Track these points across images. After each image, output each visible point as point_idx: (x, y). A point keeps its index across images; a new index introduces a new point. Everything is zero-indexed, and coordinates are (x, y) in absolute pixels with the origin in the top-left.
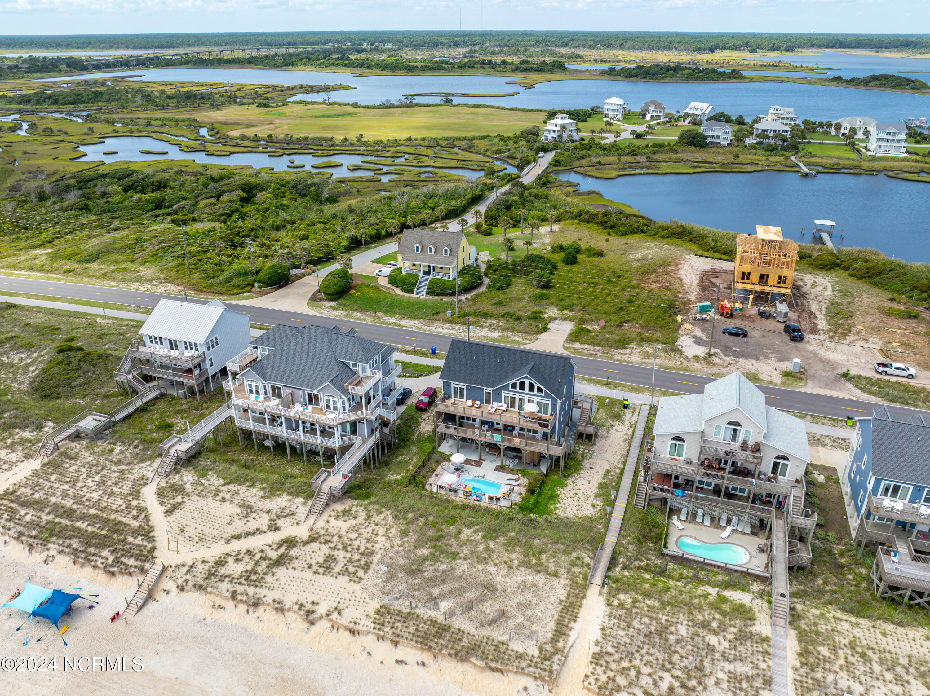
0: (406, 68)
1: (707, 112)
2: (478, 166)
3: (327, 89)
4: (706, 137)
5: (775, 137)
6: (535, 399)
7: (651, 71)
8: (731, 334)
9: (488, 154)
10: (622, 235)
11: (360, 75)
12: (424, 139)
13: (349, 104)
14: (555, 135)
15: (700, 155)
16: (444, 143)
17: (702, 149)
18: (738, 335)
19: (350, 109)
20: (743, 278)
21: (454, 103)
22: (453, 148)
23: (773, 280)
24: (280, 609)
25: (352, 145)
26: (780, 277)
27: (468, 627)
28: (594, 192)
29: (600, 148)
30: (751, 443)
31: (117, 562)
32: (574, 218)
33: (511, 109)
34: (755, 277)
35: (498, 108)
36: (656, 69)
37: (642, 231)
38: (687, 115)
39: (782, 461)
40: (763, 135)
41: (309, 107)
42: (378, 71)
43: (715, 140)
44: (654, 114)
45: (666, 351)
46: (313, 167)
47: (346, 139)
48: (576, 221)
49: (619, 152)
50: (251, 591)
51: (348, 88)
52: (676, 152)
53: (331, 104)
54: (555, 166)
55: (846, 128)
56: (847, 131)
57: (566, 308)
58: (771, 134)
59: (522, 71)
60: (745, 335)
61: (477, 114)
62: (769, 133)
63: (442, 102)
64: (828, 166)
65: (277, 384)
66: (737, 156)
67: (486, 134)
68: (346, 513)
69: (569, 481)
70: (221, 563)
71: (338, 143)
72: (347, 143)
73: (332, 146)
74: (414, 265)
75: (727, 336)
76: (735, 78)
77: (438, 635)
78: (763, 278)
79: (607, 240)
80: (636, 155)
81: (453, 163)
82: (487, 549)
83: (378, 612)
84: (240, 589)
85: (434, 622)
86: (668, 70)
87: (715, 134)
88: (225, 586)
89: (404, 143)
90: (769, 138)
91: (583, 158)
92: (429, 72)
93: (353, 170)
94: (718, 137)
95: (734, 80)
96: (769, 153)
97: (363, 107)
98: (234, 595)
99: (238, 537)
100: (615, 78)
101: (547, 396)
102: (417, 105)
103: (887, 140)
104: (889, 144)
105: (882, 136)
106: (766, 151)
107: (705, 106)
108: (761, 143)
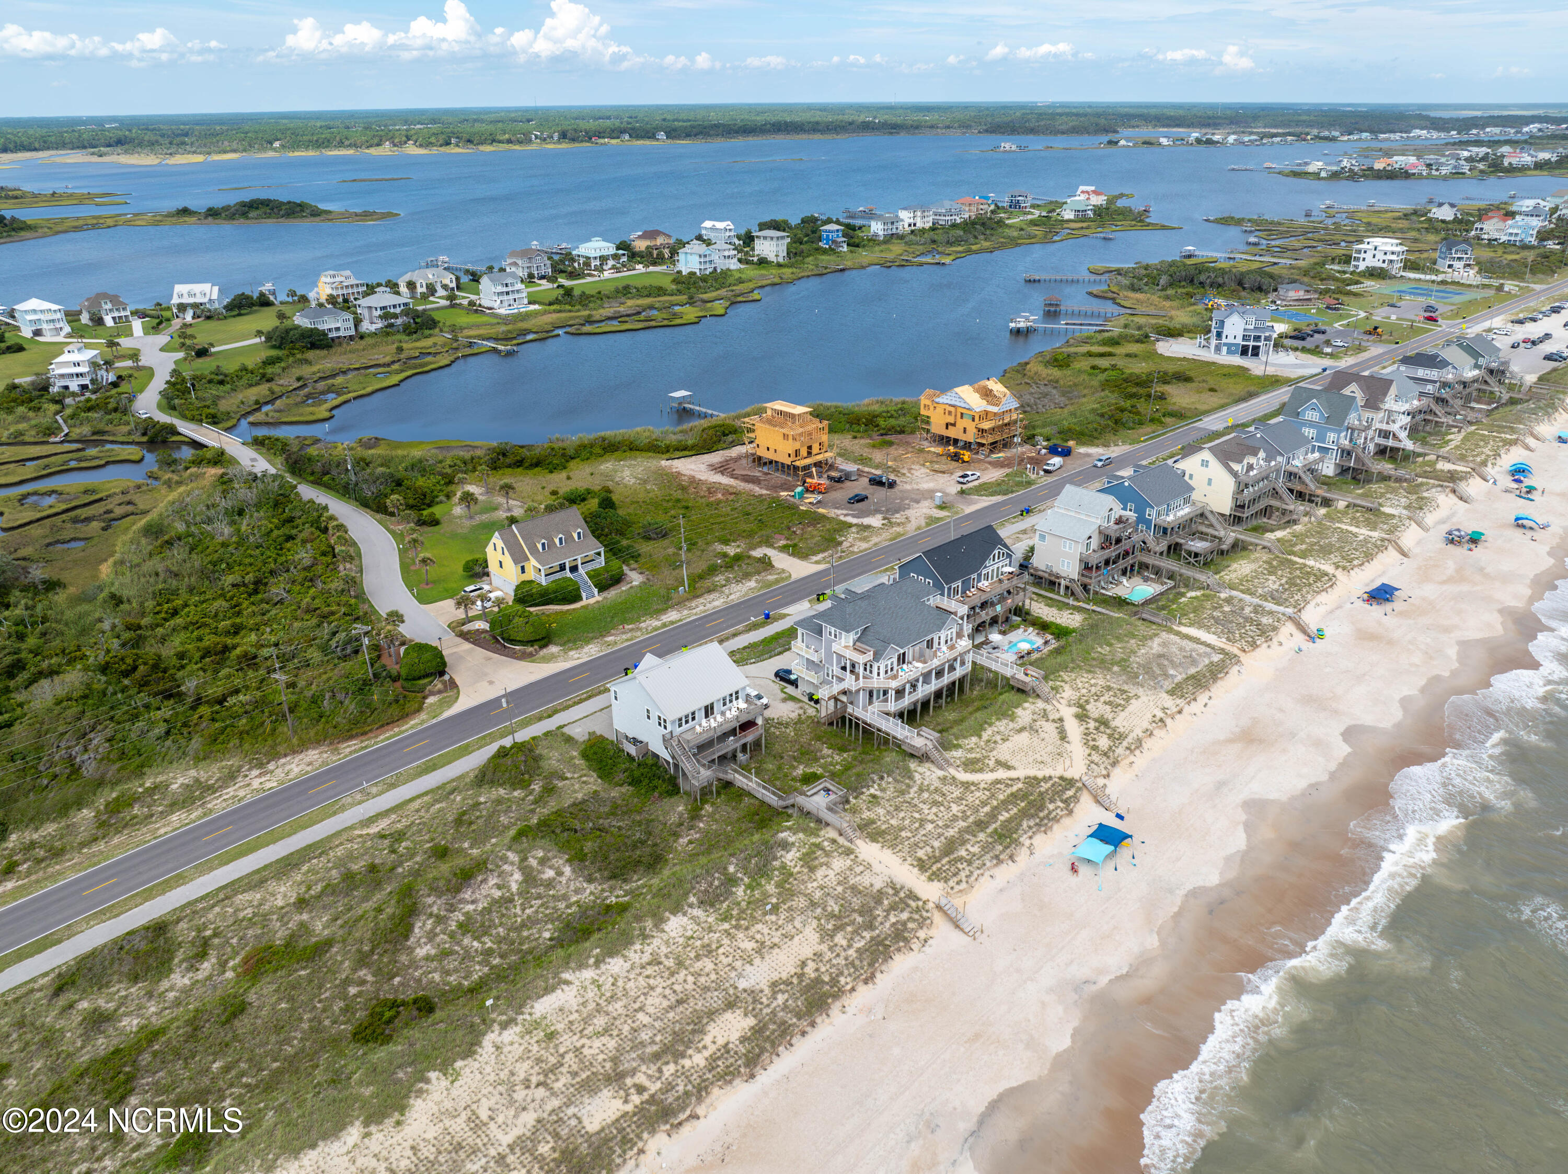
1: (214, 297)
4: (324, 334)
6: (1001, 564)
8: (858, 501)
18: (862, 500)
23: (815, 449)
24: (1152, 733)
27: (1193, 669)
31: (1063, 802)
34: (804, 452)
40: (387, 314)
43: (335, 334)
45: (862, 531)
50: (1129, 740)
52: (307, 362)
55: (421, 286)
58: (398, 310)
60: (866, 498)
62: (392, 310)
64: (500, 336)
69: (1039, 616)
70: (1092, 748)
75: (862, 504)
76: (22, 229)
77: (1198, 680)
78: (810, 450)
83: (1169, 695)
84: (1125, 745)
85: (1186, 679)
87: (333, 326)
88: (1119, 751)
90: (395, 316)
94: (338, 329)
95: (26, 234)
96: (417, 336)
98: (1131, 749)
99: (1063, 737)
103: (508, 293)
104: (511, 297)
105: (500, 289)
106: (409, 334)
107: (206, 287)
108: (391, 325)
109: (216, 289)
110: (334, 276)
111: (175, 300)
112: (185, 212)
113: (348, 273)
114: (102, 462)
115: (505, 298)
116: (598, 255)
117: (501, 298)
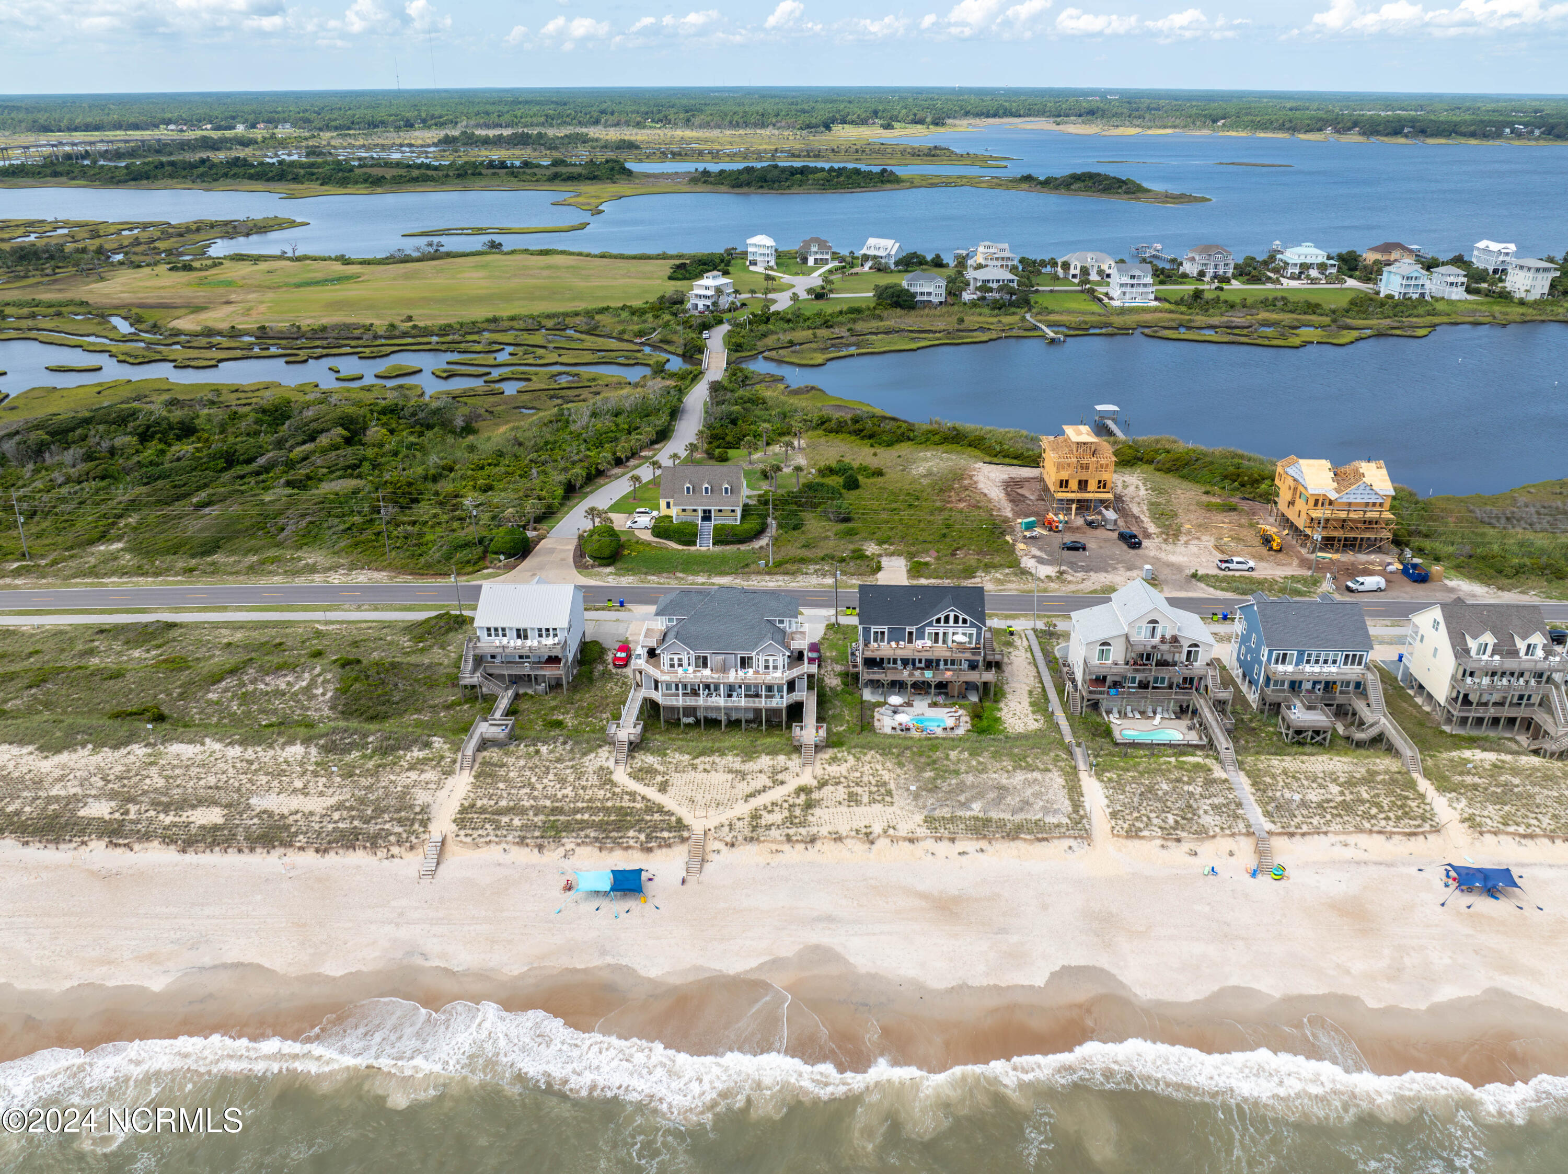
0: (366, 181)
1: (893, 252)
2: (627, 358)
3: (261, 228)
4: (913, 295)
5: (1000, 289)
6: (960, 630)
7: (769, 177)
8: (1069, 549)
9: (626, 337)
10: (888, 445)
11: (291, 197)
12: (512, 319)
13: (330, 258)
14: (709, 303)
15: (910, 320)
16: (550, 323)
17: (913, 312)
18: (1077, 549)
19: (338, 268)
20: (1061, 486)
21: (505, 248)
22: (564, 330)
23: (1092, 485)
24: (838, 839)
25: (405, 335)
26: (1100, 482)
27: (1007, 816)
28: (813, 388)
29: (782, 319)
30: (1168, 637)
31: (649, 838)
32: (815, 429)
33: (603, 256)
34: (1074, 485)
35: (580, 254)
36: (776, 173)
37: (909, 439)
38: (866, 258)
39: (1193, 649)
40: (984, 287)
41: (263, 266)
42: (315, 187)
43: (925, 298)
44: (819, 257)
45: (1016, 575)
46: (377, 376)
47: (393, 326)
48: (821, 432)
49: (808, 323)
50: (803, 831)
51: (292, 224)
52: (880, 318)
53: (298, 259)
54: (736, 351)
55: (1075, 268)
56: (1077, 272)
57: (884, 542)
58: (995, 286)
59: (564, 180)
60: (1084, 549)
61: (556, 268)
62: (991, 285)
63: (485, 249)
64: (1073, 325)
65: (702, 653)
66: (961, 321)
67: (605, 305)
68: (834, 759)
69: (1002, 705)
70: (755, 816)
71: (380, 333)
72: (397, 333)
73: (376, 337)
74: (684, 510)
75: (1066, 552)
76: (889, 181)
77: (985, 826)
78: (1083, 485)
79: (875, 454)
80: (831, 327)
81: (589, 357)
82: (979, 763)
83: (925, 821)
84: (791, 832)
85: (976, 819)
86: (793, 174)
87: (926, 290)
88: (774, 833)
89: (485, 325)
90: (991, 290)
91: (764, 335)
92: (409, 187)
93: (447, 378)
94: (929, 294)
95: (889, 186)
96: (996, 311)
97: (361, 263)
98: (789, 838)
99: (752, 795)
100: (716, 188)
101: (973, 625)
102: (449, 255)
103: (1132, 286)
104: (1135, 290)
105: (1126, 280)
106: (993, 309)
107: (889, 243)
108: (984, 298)
109: (897, 245)
110: (989, 247)
111: (864, 251)
112: (1028, 178)
113: (1006, 246)
114: (633, 362)
115: (1128, 290)
116: (1299, 262)
117: (1123, 289)
